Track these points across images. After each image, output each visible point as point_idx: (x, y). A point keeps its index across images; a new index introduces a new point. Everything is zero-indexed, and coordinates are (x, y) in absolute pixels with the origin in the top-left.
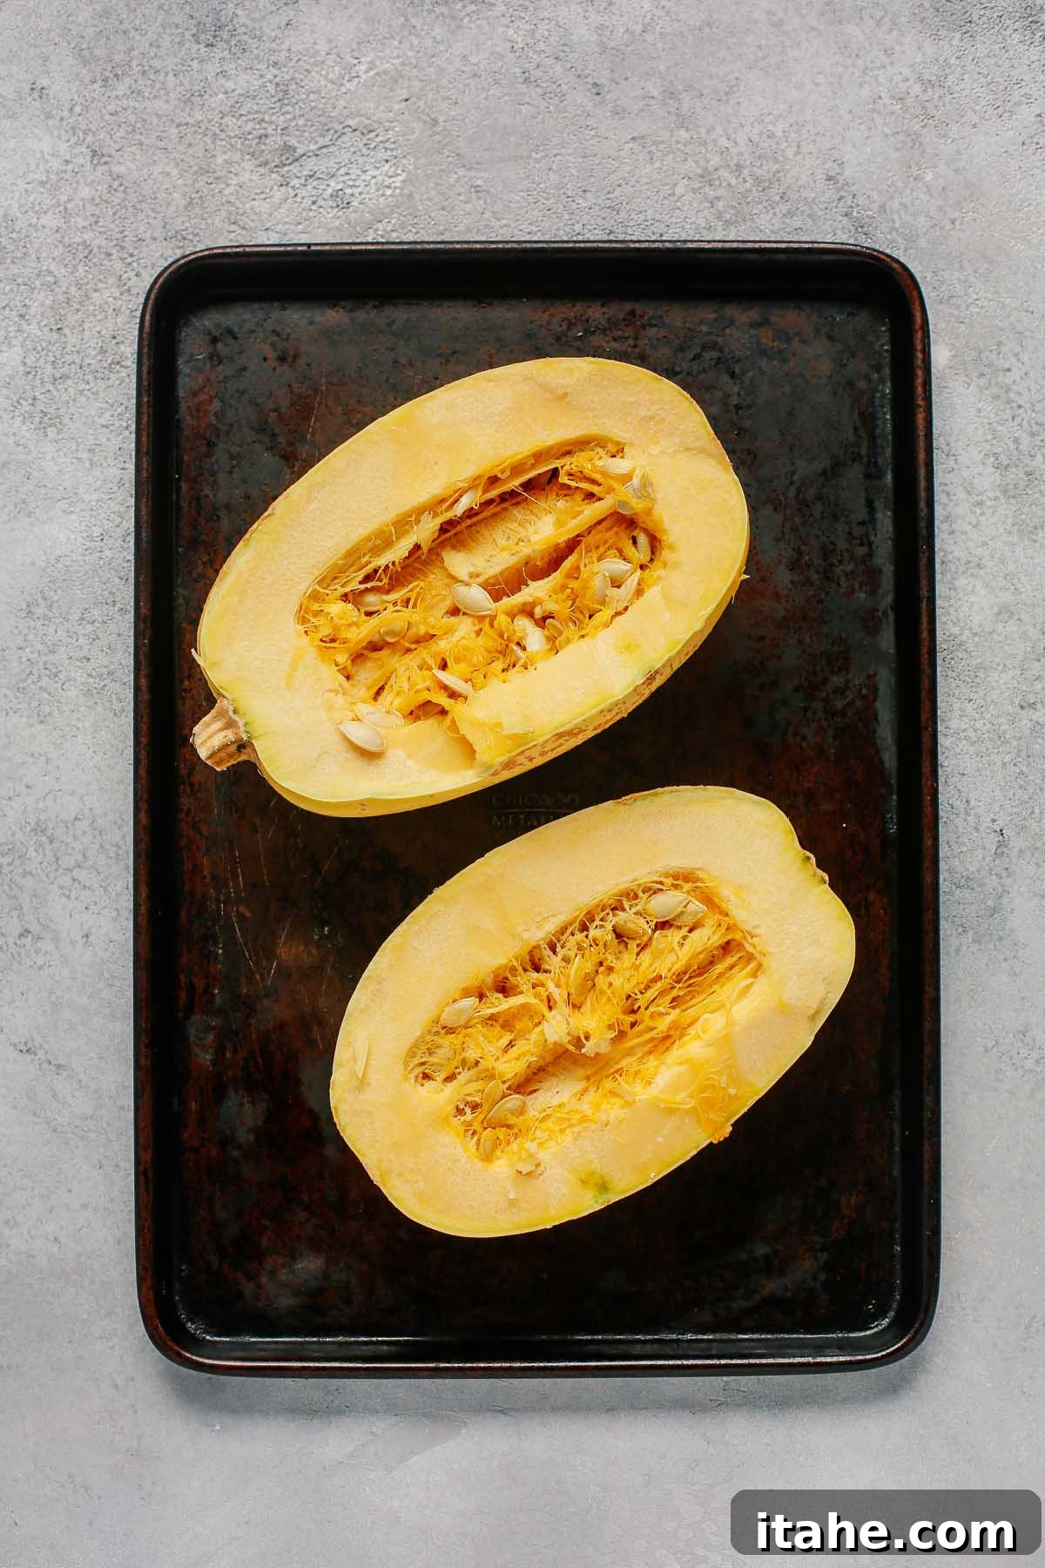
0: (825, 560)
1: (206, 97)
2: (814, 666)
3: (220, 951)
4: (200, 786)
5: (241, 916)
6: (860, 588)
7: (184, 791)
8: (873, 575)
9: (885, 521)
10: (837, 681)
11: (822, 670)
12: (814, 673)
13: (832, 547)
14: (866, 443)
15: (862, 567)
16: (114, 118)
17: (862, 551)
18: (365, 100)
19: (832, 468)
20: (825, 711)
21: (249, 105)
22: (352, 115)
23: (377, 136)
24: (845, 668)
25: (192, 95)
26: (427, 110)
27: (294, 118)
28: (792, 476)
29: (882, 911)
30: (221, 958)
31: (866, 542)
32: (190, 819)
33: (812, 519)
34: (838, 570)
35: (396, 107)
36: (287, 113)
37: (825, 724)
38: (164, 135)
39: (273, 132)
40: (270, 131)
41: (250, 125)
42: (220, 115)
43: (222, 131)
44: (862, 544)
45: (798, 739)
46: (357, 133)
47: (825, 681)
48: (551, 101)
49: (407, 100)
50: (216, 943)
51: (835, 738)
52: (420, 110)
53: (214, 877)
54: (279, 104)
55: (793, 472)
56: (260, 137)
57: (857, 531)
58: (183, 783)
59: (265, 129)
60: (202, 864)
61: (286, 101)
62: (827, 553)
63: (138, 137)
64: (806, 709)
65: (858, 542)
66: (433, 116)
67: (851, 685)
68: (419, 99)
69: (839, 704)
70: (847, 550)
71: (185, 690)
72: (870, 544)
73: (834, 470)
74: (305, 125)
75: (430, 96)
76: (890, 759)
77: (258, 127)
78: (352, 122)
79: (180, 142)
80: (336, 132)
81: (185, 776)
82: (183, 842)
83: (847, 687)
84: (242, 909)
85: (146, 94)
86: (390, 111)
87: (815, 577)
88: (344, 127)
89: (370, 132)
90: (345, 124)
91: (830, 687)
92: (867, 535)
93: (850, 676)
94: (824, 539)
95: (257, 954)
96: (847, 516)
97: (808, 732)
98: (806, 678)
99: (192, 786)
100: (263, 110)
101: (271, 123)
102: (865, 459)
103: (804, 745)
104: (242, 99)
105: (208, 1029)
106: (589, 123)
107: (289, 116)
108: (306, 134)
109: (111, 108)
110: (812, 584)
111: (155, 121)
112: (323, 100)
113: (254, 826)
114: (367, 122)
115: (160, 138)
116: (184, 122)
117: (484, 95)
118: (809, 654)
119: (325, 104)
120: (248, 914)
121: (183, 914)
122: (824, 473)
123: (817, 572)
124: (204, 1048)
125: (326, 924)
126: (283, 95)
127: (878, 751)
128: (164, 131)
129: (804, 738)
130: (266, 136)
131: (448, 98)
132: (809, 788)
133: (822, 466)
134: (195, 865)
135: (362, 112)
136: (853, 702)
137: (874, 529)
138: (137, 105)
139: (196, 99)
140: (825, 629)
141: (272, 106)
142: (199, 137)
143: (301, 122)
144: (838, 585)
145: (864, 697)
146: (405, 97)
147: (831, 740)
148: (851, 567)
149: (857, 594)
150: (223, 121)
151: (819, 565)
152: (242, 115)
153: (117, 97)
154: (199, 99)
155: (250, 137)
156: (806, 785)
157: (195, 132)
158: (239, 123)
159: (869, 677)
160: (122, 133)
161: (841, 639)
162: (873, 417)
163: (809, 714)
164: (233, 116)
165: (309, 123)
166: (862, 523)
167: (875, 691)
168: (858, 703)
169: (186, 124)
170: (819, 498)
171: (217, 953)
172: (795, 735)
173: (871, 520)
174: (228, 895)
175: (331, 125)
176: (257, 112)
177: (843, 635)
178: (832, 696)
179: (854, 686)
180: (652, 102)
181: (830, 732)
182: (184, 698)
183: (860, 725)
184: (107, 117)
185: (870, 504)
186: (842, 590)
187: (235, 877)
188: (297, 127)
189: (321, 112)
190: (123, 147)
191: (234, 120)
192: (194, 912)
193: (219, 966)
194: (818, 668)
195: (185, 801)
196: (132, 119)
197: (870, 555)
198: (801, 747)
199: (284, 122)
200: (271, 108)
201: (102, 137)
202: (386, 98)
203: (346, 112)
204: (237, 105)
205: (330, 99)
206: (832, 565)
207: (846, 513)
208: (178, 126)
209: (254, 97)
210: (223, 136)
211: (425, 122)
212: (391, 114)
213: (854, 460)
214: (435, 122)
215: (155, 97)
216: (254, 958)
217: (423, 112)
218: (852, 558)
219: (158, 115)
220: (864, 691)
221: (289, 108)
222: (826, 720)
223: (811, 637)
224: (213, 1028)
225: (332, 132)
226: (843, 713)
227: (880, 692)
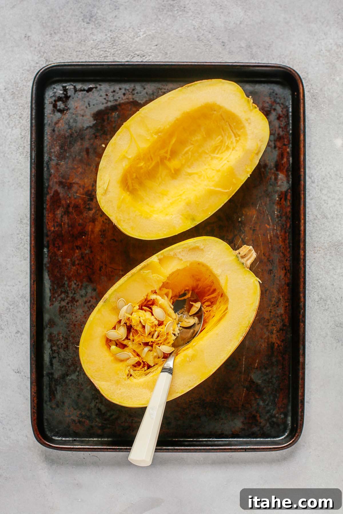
0: (67, 345)
1: (86, 41)
2: (72, 309)
3: (276, 212)
4: (283, 269)
5: (269, 224)
6: (55, 335)
7: (288, 267)
8: (51, 340)
9: (46, 358)
10: (64, 303)
11: (69, 307)
12: (71, 306)
13: (65, 349)
14: (53, 385)
15: (54, 342)
16: (54, 48)
17: (54, 348)
18: (142, 45)
19: (65, 377)
20: (68, 293)
21: (102, 45)
22: (137, 50)
23: (146, 58)
24: (61, 308)
25: (81, 41)
26: (164, 49)
27: (117, 50)
28: (78, 374)
29: (49, 224)
30: (276, 210)
31: (53, 351)
32: (286, 258)
33: (72, 359)
34: (63, 341)
35: (153, 48)
36: (115, 48)
37: (68, 289)
38: (71, 55)
39: (110, 55)
40: (108, 55)
41: (102, 52)
42: (91, 48)
43: (92, 54)
44: (55, 350)
45: (77, 284)
46: (139, 57)
47: (68, 303)
48: (207, 47)
49: (156, 45)
50: (277, 215)
51: (65, 284)
52: (161, 49)
53: (278, 238)
54: (112, 45)
55: (78, 376)
56: (105, 57)
57: (56, 355)
58: (288, 270)
59: (107, 54)
60: (282, 242)
61: (114, 44)
62: (67, 347)
63: (62, 55)
64: (75, 293)
65: (56, 351)
66: (166, 51)
67: (59, 302)
68: (161, 45)
69: (63, 296)
70: (60, 348)
71: (288, 302)
72: (52, 350)
73: (64, 376)
74: (121, 53)
75: (165, 44)
76: (46, 276)
77: (104, 53)
78: (137, 53)
79: (77, 58)
80: (132, 56)
81: (288, 272)
82: (289, 250)
83: (60, 301)
84: (268, 227)
85: (65, 40)
86: (151, 49)
87: (71, 339)
88: (135, 54)
89: (144, 56)
90: (135, 53)
91: (66, 301)
92: (53, 353)
93: (59, 305)
94: (67, 352)
95: (263, 212)
96: (59, 360)
97: (74, 286)
98: (74, 304)
99: (286, 269)
100: (106, 47)
101: (109, 52)
102: (53, 380)
103: (75, 282)
104: (99, 43)
105: (280, 186)
106: (220, 56)
107: (115, 50)
108: (121, 56)
109: (53, 44)
110: (72, 337)
111: (68, 50)
112: (128, 44)
113: (264, 255)
114: (143, 53)
115: (70, 56)
116: (79, 50)
117: (184, 45)
118: (73, 313)
119: (128, 46)
120: (266, 225)
121: (288, 225)
122: (67, 375)
123: (70, 341)
124: (281, 179)
125: (239, 222)
126: (113, 42)
127: (50, 279)
128: (71, 54)
129: (75, 284)
130: (107, 56)
131: (171, 45)
132: (74, 266)
133: (68, 377)
134: (285, 242)
135: (141, 49)
136: (58, 296)
137: (50, 355)
138: (62, 44)
139: (82, 42)
140: (67, 321)
141: (109, 46)
142: (84, 56)
143: (119, 52)
144: (63, 336)
145: (54, 297)
146: (156, 44)
147: (66, 283)
148: (59, 342)
149: (57, 333)
150: (92, 50)
151: (70, 343)
152: (98, 49)
153: (55, 41)
154: (84, 42)
155: (101, 56)
156: (75, 267)
157: (82, 54)
158: (98, 51)
159: (53, 304)
160: (56, 53)
161: (62, 318)
162: (50, 395)
163: (73, 292)
164: (96, 49)
165: (122, 53)
166: (54, 357)
167: (50, 300)
168: (56, 296)
169: (79, 51)
170: (69, 367)
171: (277, 211)
172: (78, 285)
173: (52, 358)
174: (273, 231)
175: (129, 54)
176: (104, 48)
177: (61, 319)
178: (66, 298)
179: (58, 301)
180: (243, 49)
181: (66, 286)
182: (288, 299)
183: (56, 288)
184: (51, 47)
185: (52, 364)
186: (62, 334)
187: (271, 238)
188: (118, 54)
189: (126, 49)
190: (57, 58)
191: (96, 50)
192: (285, 226)
193: (276, 208)
194: (70, 308)
195: (288, 264)
196: (60, 49)
197: (51, 347)
198: (76, 281)
199: (114, 52)
200: (109, 47)
201: (49, 55)
202: (149, 44)
203: (135, 49)
204: (97, 45)
205: (129, 44)
206: (65, 343)
207: (60, 361)
208: (76, 52)
209: (103, 43)
210: (92, 56)
211: (163, 54)
212: (151, 50)
213: (57, 379)
214: (166, 54)
215: (68, 41)
216: (264, 210)
217: (162, 50)
218: (58, 346)
219: (70, 48)
220: (54, 299)
221: (115, 47)
222: (68, 290)
223: (72, 319)
224: (278, 187)
225: (130, 56)
226: (62, 292)
227: (49, 299)
